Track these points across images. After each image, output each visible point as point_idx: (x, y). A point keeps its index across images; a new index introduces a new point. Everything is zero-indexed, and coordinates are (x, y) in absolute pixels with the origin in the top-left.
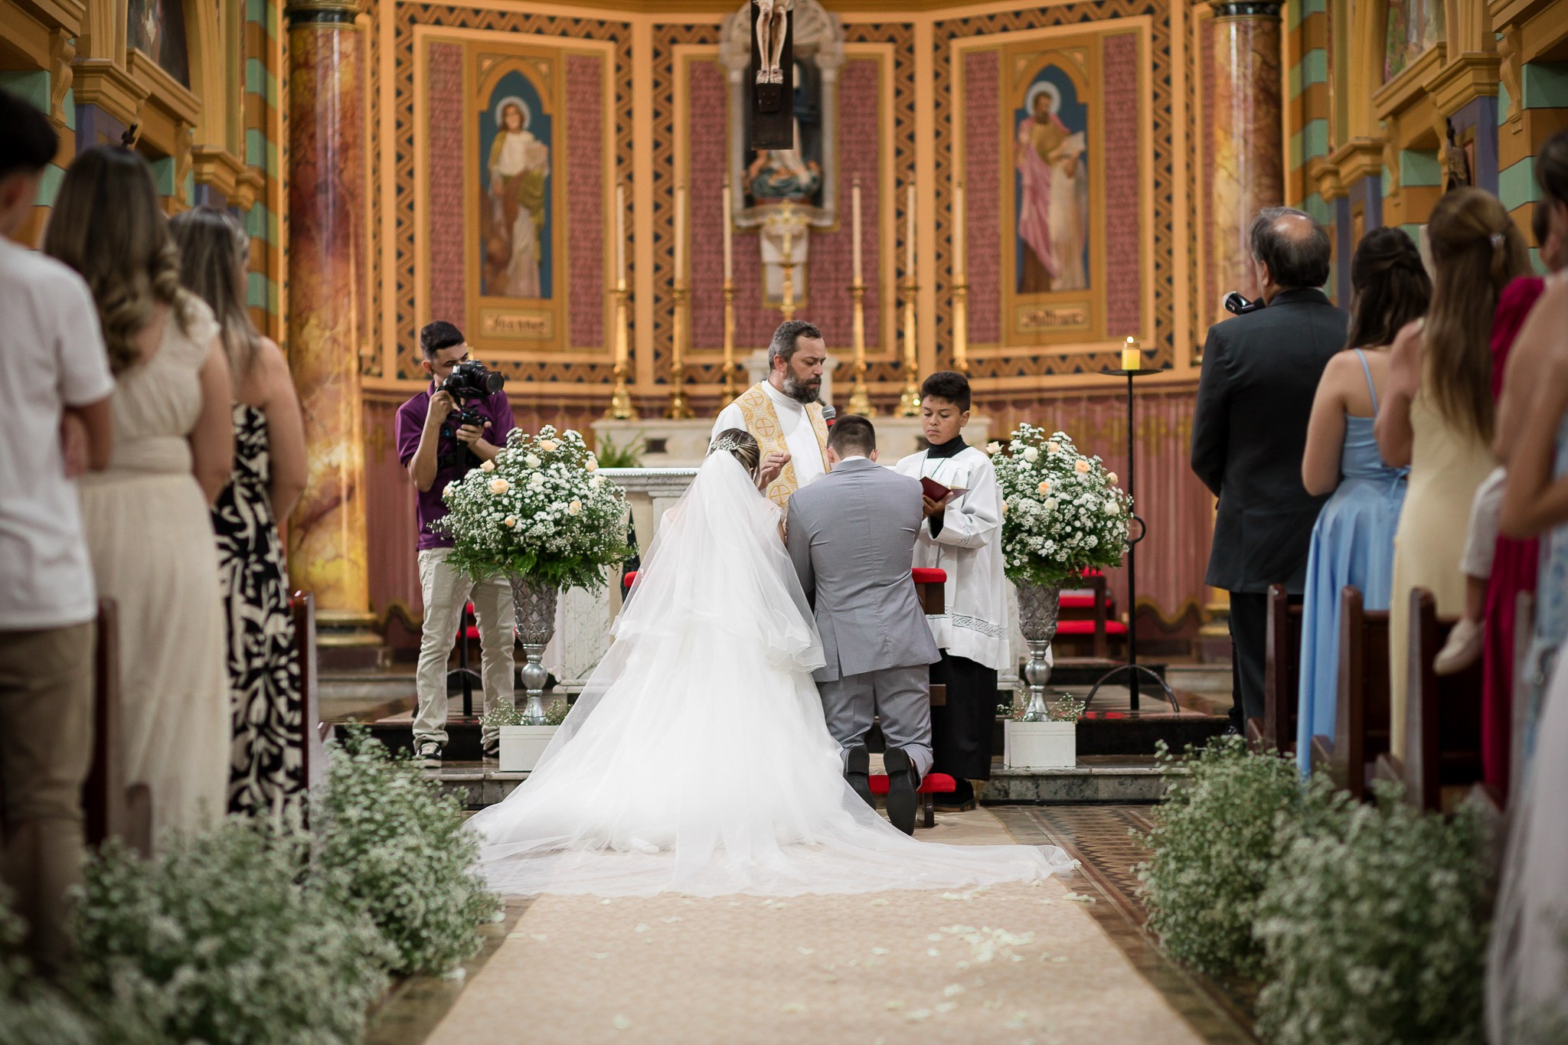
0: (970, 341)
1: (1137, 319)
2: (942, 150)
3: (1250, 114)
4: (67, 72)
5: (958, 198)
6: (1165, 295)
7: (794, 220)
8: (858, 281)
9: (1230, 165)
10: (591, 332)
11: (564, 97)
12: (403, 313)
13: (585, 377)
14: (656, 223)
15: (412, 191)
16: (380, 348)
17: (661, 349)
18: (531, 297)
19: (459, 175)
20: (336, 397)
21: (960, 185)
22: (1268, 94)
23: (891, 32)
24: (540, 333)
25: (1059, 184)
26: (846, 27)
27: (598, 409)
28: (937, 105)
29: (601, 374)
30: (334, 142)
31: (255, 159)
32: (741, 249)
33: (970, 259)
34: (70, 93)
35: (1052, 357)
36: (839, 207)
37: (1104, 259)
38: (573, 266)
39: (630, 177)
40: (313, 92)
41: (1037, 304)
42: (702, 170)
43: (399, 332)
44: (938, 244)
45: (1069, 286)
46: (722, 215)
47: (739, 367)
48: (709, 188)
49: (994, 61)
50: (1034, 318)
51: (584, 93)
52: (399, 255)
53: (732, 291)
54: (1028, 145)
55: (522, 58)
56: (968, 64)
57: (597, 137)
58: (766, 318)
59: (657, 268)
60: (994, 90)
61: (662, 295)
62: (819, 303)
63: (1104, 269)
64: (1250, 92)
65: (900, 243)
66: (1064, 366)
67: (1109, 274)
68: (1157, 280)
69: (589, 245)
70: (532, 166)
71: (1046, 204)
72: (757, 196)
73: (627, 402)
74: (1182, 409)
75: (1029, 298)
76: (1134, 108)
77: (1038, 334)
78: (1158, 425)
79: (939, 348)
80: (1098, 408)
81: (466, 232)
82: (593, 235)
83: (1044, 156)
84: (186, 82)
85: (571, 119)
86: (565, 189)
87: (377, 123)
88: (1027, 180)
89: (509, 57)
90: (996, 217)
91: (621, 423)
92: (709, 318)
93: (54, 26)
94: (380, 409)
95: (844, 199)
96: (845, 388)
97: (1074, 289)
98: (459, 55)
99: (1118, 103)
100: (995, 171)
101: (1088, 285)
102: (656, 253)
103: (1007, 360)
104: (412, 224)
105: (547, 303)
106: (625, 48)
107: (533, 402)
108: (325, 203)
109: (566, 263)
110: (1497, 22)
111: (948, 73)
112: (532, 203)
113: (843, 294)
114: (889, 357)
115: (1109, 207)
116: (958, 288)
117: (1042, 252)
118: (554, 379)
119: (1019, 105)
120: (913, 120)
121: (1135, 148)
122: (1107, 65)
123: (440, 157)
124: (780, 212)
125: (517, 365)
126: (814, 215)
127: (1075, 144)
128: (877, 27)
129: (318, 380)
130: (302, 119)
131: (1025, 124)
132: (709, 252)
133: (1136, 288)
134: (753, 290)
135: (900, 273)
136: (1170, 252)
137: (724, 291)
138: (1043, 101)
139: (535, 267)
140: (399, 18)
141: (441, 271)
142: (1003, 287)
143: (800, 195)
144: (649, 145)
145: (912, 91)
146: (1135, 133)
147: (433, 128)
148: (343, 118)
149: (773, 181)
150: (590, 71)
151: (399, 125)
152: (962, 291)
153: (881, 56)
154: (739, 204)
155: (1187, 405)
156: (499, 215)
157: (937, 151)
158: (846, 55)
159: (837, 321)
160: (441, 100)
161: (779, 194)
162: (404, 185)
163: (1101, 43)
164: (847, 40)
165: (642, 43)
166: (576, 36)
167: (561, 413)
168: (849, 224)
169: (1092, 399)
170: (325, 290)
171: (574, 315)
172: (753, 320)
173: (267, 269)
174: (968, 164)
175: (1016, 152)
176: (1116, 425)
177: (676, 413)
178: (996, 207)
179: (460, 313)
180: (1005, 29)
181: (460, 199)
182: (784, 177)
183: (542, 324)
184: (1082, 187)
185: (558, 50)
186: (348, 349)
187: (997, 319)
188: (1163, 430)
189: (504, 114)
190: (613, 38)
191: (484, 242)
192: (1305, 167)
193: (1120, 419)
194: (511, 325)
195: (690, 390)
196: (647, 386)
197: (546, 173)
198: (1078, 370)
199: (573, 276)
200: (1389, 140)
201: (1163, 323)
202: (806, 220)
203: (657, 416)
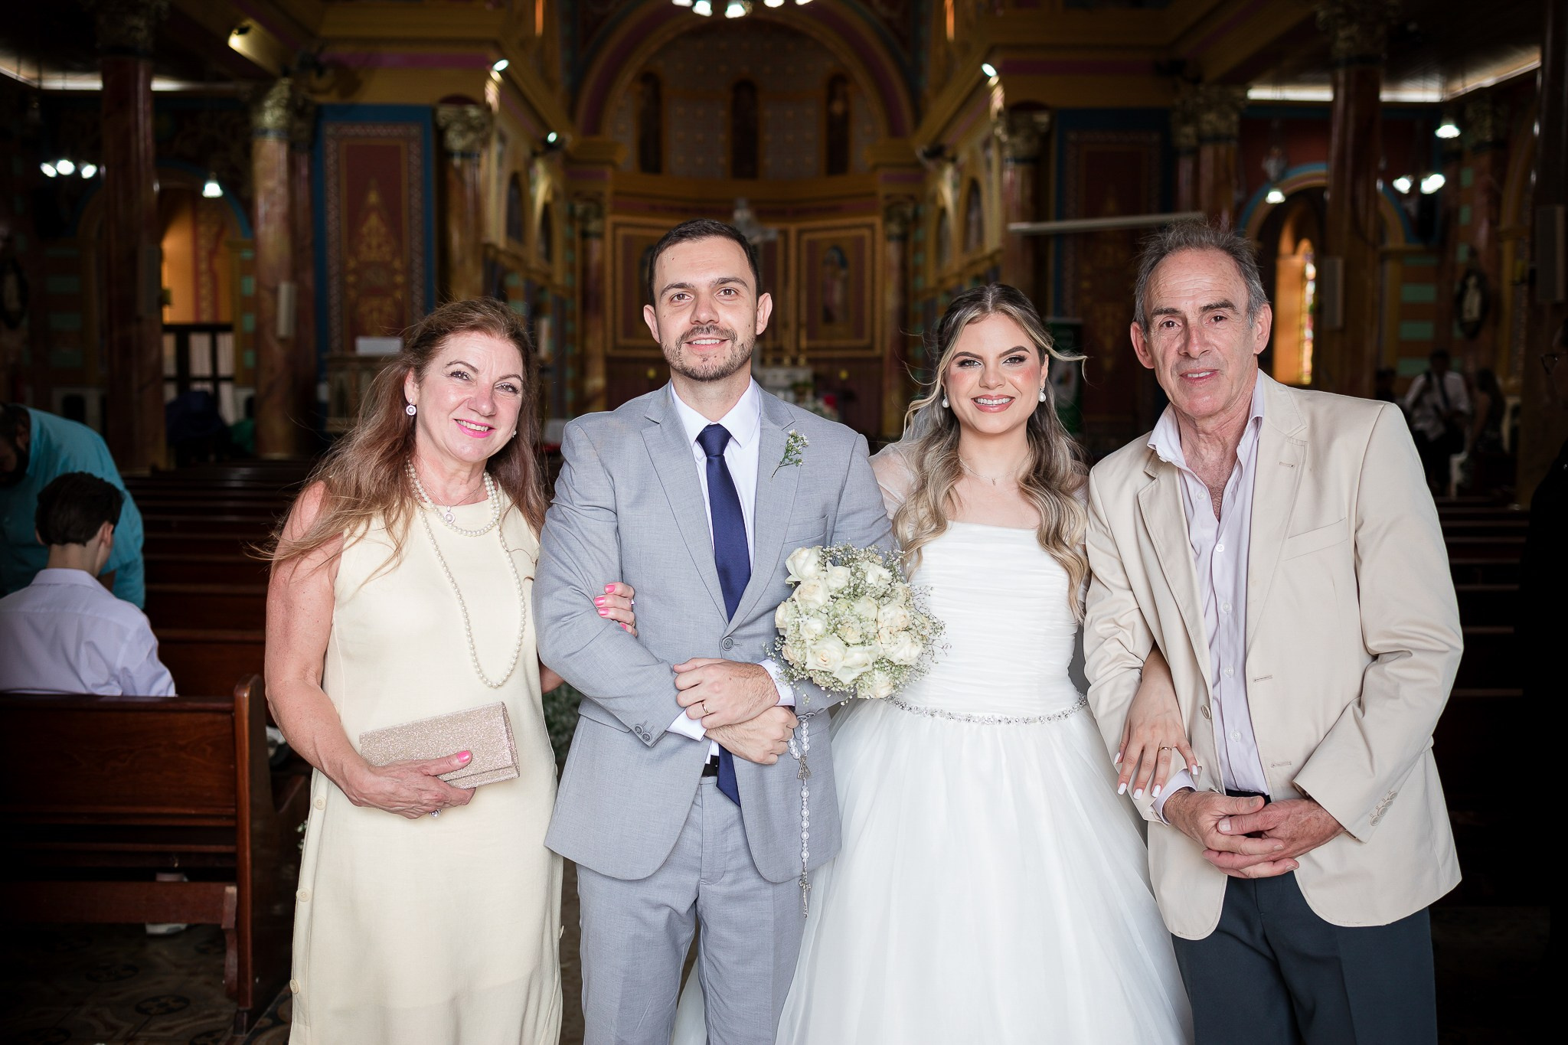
0: (807, 339)
1: (863, 333)
3: (898, 273)
4: (523, 272)
6: (872, 326)
15: (617, 287)
20: (596, 362)
21: (804, 287)
23: (782, 231)
28: (797, 258)
31: (569, 283)
33: (807, 312)
35: (835, 345)
37: (853, 312)
41: (830, 327)
44: (797, 306)
49: (817, 242)
56: (808, 244)
60: (817, 254)
63: (852, 315)
64: (898, 265)
67: (854, 317)
68: (870, 321)
75: (827, 325)
76: (864, 261)
77: (830, 337)
84: (550, 263)
90: (816, 298)
98: (634, 240)
99: (858, 259)
100: (816, 282)
103: (820, 347)
104: (617, 297)
108: (593, 298)
111: (801, 246)
115: (854, 295)
119: (825, 259)
120: (788, 263)
121: (863, 275)
122: (855, 246)
123: (627, 275)
127: (843, 273)
128: (777, 230)
129: (590, 357)
133: (863, 323)
140: (613, 226)
142: (818, 321)
145: (788, 253)
146: (864, 270)
147: (624, 265)
157: (797, 274)
160: (627, 255)
162: (614, 285)
163: (853, 239)
173: (573, 320)
174: (807, 278)
178: (816, 292)
180: (821, 232)
186: (599, 347)
187: (815, 333)
192: (916, 291)
201: (873, 337)
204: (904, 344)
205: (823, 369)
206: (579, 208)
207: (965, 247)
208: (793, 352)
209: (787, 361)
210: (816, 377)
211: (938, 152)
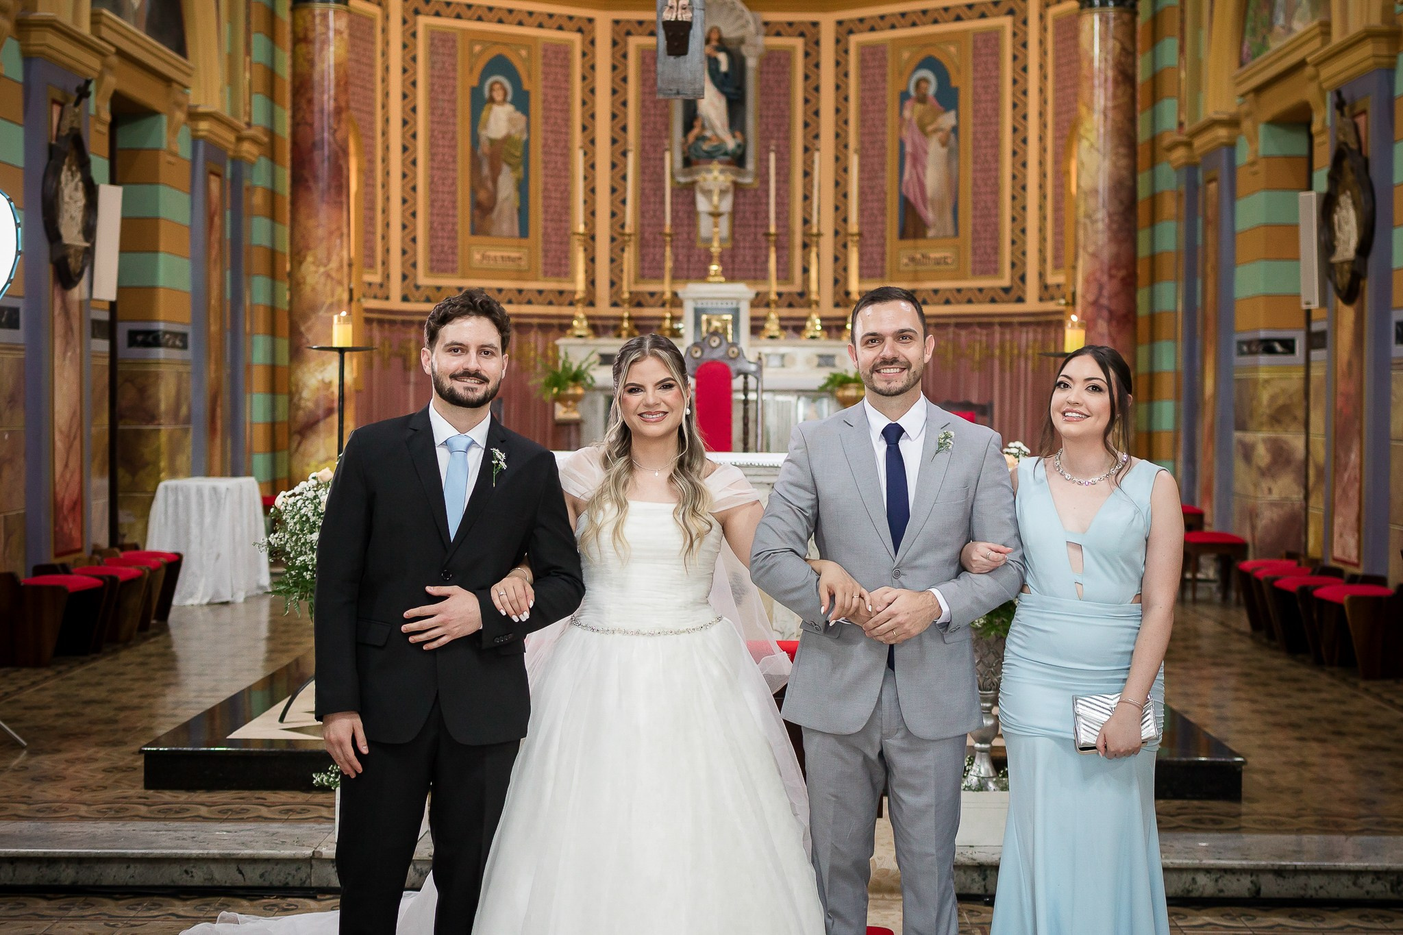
0: (862, 277)
1: (996, 262)
2: (841, 123)
3: (1110, 92)
5: (854, 162)
6: (1019, 242)
7: (721, 178)
8: (773, 230)
9: (1092, 136)
10: (560, 265)
11: (540, 76)
12: (407, 248)
13: (554, 301)
14: (612, 178)
15: (415, 151)
16: (387, 276)
17: (615, 279)
18: (512, 237)
19: (453, 138)
20: (329, 324)
21: (856, 151)
22: (1126, 76)
23: (803, 28)
24: (519, 265)
25: (935, 151)
26: (766, 24)
27: (564, 327)
28: (838, 87)
29: (567, 298)
32: (680, 200)
33: (862, 211)
34: (11, 43)
35: (926, 291)
36: (757, 168)
37: (970, 213)
38: (546, 212)
39: (593, 142)
40: (311, 63)
41: (916, 248)
42: (650, 137)
43: (403, 264)
44: (836, 198)
45: (941, 234)
46: (663, 174)
47: (675, 294)
48: (655, 151)
49: (884, 52)
50: (913, 259)
51: (556, 74)
52: (404, 201)
53: (670, 235)
54: (910, 120)
55: (506, 44)
56: (863, 54)
57: (567, 110)
58: (699, 256)
59: (613, 214)
60: (884, 76)
61: (616, 235)
62: (741, 245)
63: (970, 221)
64: (1110, 73)
65: (806, 198)
66: (936, 298)
67: (974, 225)
68: (1013, 231)
69: (559, 195)
70: (513, 131)
71: (924, 167)
72: (693, 158)
73: (585, 323)
74: (1031, 335)
75: (909, 243)
76: (997, 91)
77: (916, 272)
78: (1012, 348)
79: (836, 281)
80: (963, 333)
81: (459, 183)
82: (562, 188)
84: (181, 50)
85: (545, 95)
86: (540, 150)
87: (386, 95)
88: (909, 149)
89: (496, 43)
90: (883, 178)
91: (580, 341)
92: (654, 255)
94: (387, 326)
95: (763, 162)
96: (761, 312)
97: (945, 237)
98: (454, 41)
99: (984, 87)
100: (883, 142)
101: (957, 234)
102: (612, 203)
104: (415, 177)
105: (524, 242)
106: (590, 38)
109: (540, 209)
111: (847, 61)
112: (512, 161)
113: (760, 236)
114: (796, 287)
115: (975, 171)
116: (852, 235)
117: (920, 207)
118: (529, 302)
119: (903, 88)
120: (818, 100)
121: (997, 123)
122: (976, 55)
123: (438, 123)
124: (709, 171)
125: (500, 291)
126: (738, 174)
127: (948, 120)
128: (790, 24)
129: (313, 308)
130: (302, 87)
131: (908, 104)
132: (655, 203)
133: (996, 238)
134: (689, 234)
135: (806, 222)
136: (1024, 208)
137: (666, 235)
138: (923, 85)
139: (515, 211)
140: (405, 10)
141: (438, 215)
142: (888, 235)
143: (727, 158)
144: (608, 116)
145: (818, 76)
146: (997, 111)
147: (432, 99)
149: (706, 147)
150: (561, 56)
151: (405, 96)
152: (856, 238)
153: (794, 48)
154: (679, 164)
155: (1035, 332)
156: (486, 170)
157: (837, 125)
158: (766, 47)
159: (755, 258)
160: (439, 77)
161: (710, 156)
162: (408, 145)
163: (971, 37)
164: (767, 35)
165: (603, 34)
166: (550, 28)
167: (535, 329)
168: (767, 182)
169: (958, 325)
170: (321, 232)
171: (546, 251)
172: (689, 257)
174: (861, 135)
175: (901, 126)
176: (977, 347)
177: (624, 333)
178: (883, 170)
179: (454, 248)
180: (893, 27)
181: (454, 157)
182: (715, 143)
183: (520, 258)
184: (953, 154)
185: (535, 39)
186: (340, 283)
187: (883, 259)
188: (1016, 352)
189: (491, 90)
190: (580, 31)
191: (474, 191)
193: (980, 342)
194: (495, 257)
195: (636, 312)
196: (603, 308)
197: (525, 137)
198: (947, 302)
199: (546, 220)
200: (1249, 114)
201: (1018, 265)
202: (731, 177)
203: (611, 333)
208: (829, 310)
209: (815, 325)
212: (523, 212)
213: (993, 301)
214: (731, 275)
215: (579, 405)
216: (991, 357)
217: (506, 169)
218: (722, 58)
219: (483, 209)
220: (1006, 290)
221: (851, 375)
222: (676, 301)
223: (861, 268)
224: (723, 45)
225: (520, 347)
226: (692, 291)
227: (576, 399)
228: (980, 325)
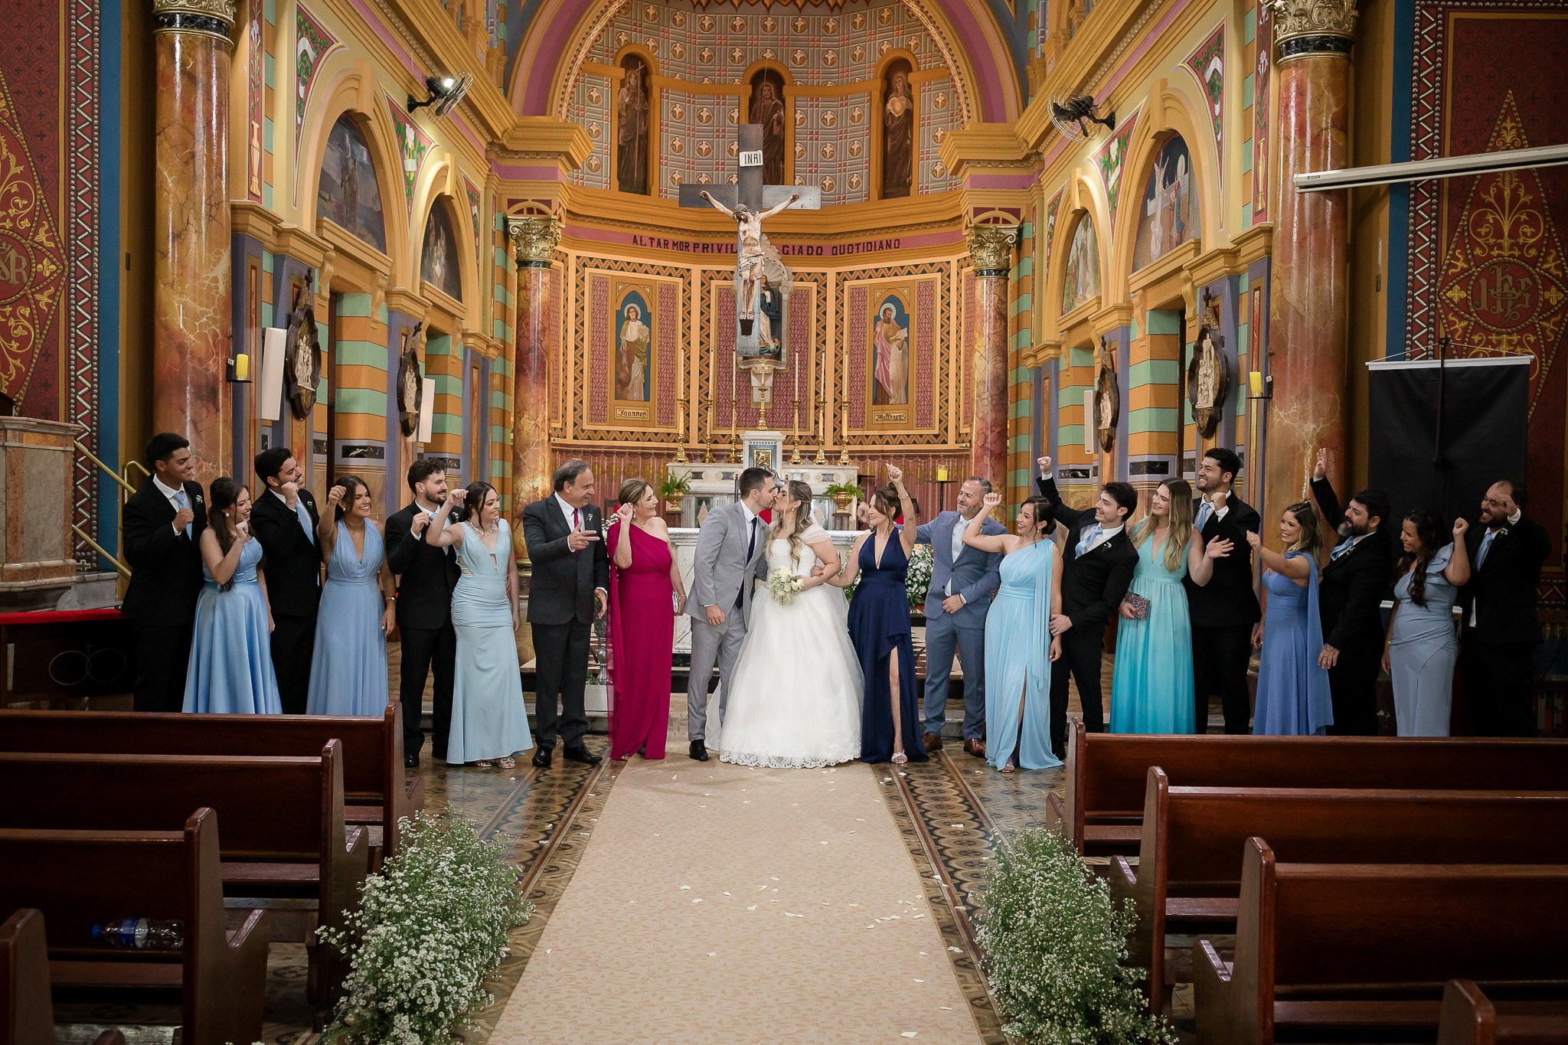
0: (849, 427)
1: (930, 419)
2: (839, 334)
3: (992, 325)
4: (381, 294)
5: (846, 358)
6: (944, 408)
8: (797, 398)
9: (982, 350)
10: (669, 418)
11: (658, 304)
12: (577, 407)
13: (665, 439)
14: (700, 366)
15: (582, 348)
16: (565, 424)
17: (703, 426)
19: (605, 341)
20: (537, 454)
21: (847, 351)
22: (1001, 316)
23: (816, 276)
24: (644, 417)
25: (895, 352)
26: (794, 274)
27: (671, 455)
28: (837, 312)
29: (672, 438)
30: (539, 327)
31: (498, 334)
32: (741, 380)
33: (850, 388)
34: (384, 304)
35: (889, 435)
36: (789, 361)
37: (916, 390)
38: (660, 385)
39: (689, 343)
40: (528, 301)
42: (723, 342)
43: (575, 416)
44: (835, 379)
46: (732, 364)
47: (738, 436)
48: (726, 349)
49: (865, 292)
50: (881, 416)
51: (667, 302)
52: (576, 379)
53: (736, 401)
55: (638, 285)
56: (852, 293)
57: (673, 324)
58: (753, 414)
59: (701, 388)
60: (864, 306)
61: (702, 400)
62: (778, 407)
64: (992, 314)
65: (817, 378)
66: (895, 441)
68: (940, 401)
69: (668, 376)
73: (684, 453)
76: (932, 316)
77: (883, 424)
79: (835, 429)
82: (671, 371)
83: (888, 340)
84: (459, 298)
85: (661, 315)
86: (657, 348)
87: (566, 315)
88: (879, 351)
89: (631, 284)
90: (863, 368)
91: (681, 464)
92: (725, 413)
93: (372, 269)
95: (791, 357)
96: (790, 447)
98: (607, 283)
99: (924, 314)
100: (864, 346)
102: (700, 380)
103: (867, 436)
104: (582, 364)
106: (687, 281)
107: (639, 451)
108: (533, 357)
109: (657, 384)
110: (1133, 288)
111: (843, 297)
113: (789, 403)
114: (811, 432)
115: (919, 364)
116: (845, 402)
118: (650, 440)
120: (825, 319)
121: (932, 336)
122: (919, 296)
123: (597, 332)
125: (632, 433)
127: (902, 334)
128: (809, 274)
129: (527, 445)
130: (523, 315)
132: (726, 380)
133: (931, 405)
134: (746, 400)
135: (817, 393)
136: (947, 387)
137: (733, 401)
138: (888, 312)
140: (577, 264)
141: (596, 387)
142: (866, 401)
144: (698, 328)
145: (825, 306)
146: (933, 328)
147: (593, 318)
148: (544, 315)
150: (671, 291)
151: (577, 316)
152: (847, 404)
153: (811, 288)
154: (740, 358)
155: (953, 461)
156: (624, 360)
157: (836, 335)
158: (794, 287)
159: (786, 415)
160: (597, 304)
162: (578, 345)
163: (917, 284)
164: (795, 280)
165: (696, 278)
166: (664, 275)
167: (652, 456)
169: (907, 456)
170: (532, 400)
171: (660, 409)
172: (746, 414)
173: (504, 390)
174: (851, 341)
176: (919, 470)
177: (707, 460)
178: (864, 363)
179: (605, 407)
180: (871, 277)
181: (606, 352)
183: (645, 413)
184: (905, 354)
185: (655, 281)
186: (543, 430)
187: (863, 416)
190: (682, 276)
191: (617, 373)
192: (1017, 352)
193: (921, 467)
194: (629, 413)
195: (714, 446)
196: (694, 444)
198: (901, 443)
199: (660, 390)
200: (1065, 342)
201: (943, 421)
202: (773, 367)
203: (699, 459)
204: (1001, 430)
205: (872, 468)
206: (516, 224)
207: (1135, 260)
208: (829, 446)
209: (821, 455)
210: (860, 478)
211: (1080, 109)
212: (647, 386)
213: (928, 442)
214: (771, 426)
215: (681, 503)
216: (928, 475)
217: (636, 359)
218: (768, 294)
219: (622, 384)
220: (936, 436)
221: (842, 486)
222: (738, 440)
223: (849, 421)
224: (767, 286)
225: (643, 468)
226: (749, 435)
227: (679, 499)
228: (920, 456)
